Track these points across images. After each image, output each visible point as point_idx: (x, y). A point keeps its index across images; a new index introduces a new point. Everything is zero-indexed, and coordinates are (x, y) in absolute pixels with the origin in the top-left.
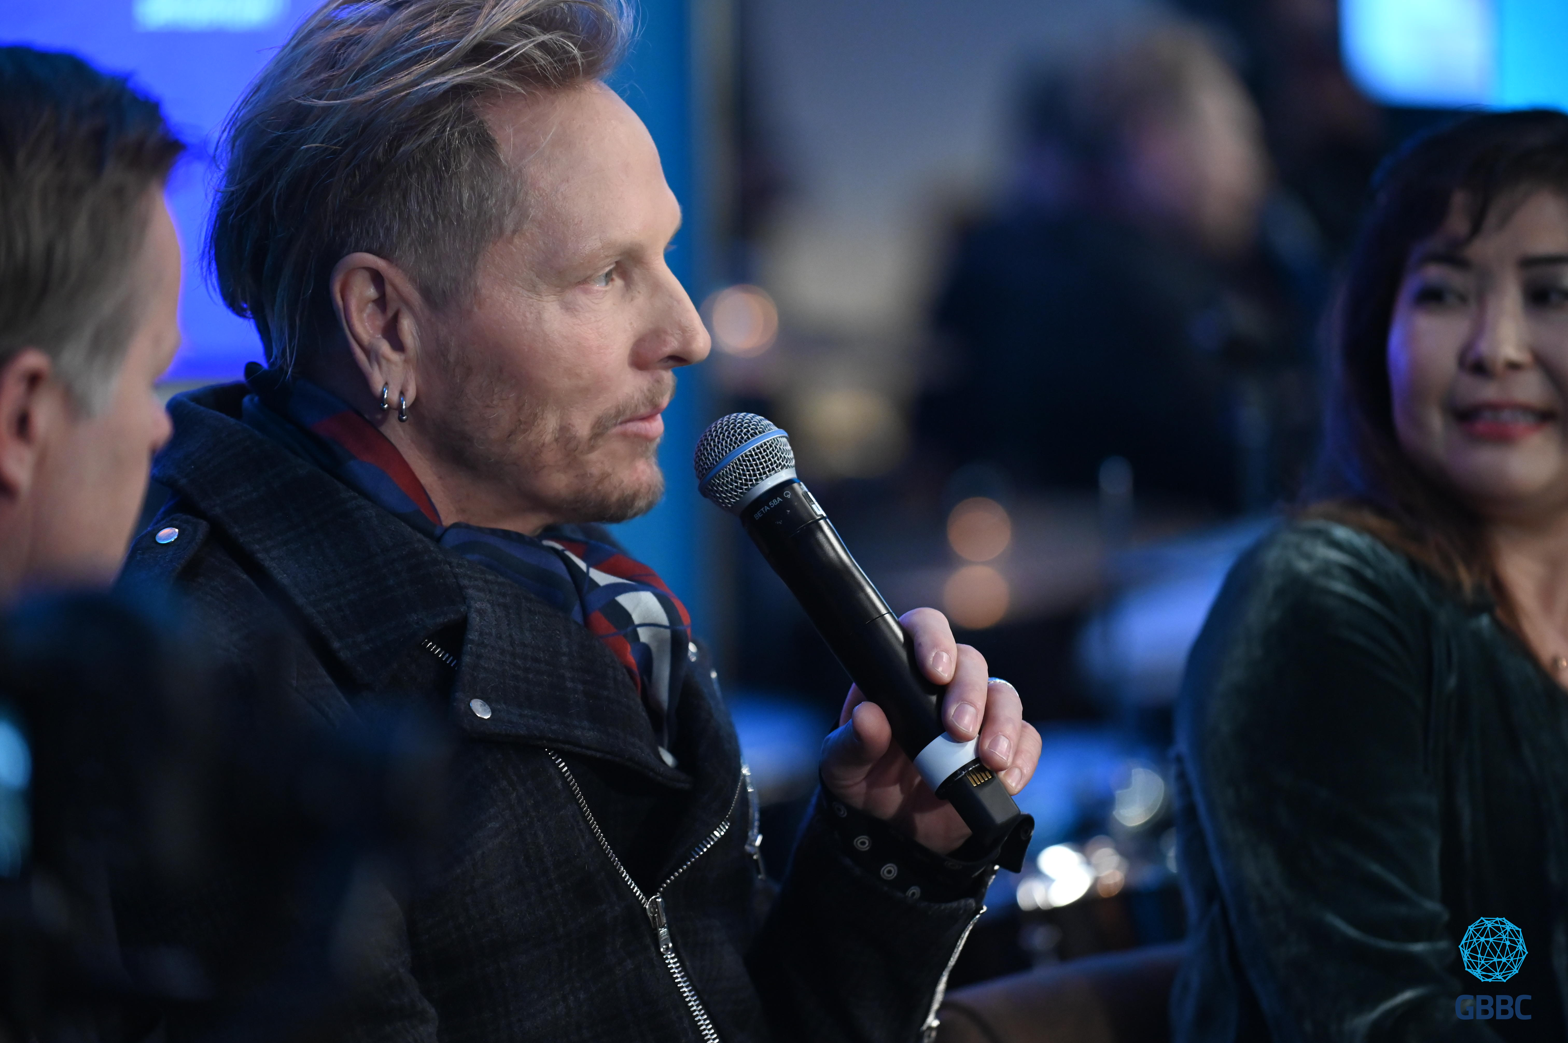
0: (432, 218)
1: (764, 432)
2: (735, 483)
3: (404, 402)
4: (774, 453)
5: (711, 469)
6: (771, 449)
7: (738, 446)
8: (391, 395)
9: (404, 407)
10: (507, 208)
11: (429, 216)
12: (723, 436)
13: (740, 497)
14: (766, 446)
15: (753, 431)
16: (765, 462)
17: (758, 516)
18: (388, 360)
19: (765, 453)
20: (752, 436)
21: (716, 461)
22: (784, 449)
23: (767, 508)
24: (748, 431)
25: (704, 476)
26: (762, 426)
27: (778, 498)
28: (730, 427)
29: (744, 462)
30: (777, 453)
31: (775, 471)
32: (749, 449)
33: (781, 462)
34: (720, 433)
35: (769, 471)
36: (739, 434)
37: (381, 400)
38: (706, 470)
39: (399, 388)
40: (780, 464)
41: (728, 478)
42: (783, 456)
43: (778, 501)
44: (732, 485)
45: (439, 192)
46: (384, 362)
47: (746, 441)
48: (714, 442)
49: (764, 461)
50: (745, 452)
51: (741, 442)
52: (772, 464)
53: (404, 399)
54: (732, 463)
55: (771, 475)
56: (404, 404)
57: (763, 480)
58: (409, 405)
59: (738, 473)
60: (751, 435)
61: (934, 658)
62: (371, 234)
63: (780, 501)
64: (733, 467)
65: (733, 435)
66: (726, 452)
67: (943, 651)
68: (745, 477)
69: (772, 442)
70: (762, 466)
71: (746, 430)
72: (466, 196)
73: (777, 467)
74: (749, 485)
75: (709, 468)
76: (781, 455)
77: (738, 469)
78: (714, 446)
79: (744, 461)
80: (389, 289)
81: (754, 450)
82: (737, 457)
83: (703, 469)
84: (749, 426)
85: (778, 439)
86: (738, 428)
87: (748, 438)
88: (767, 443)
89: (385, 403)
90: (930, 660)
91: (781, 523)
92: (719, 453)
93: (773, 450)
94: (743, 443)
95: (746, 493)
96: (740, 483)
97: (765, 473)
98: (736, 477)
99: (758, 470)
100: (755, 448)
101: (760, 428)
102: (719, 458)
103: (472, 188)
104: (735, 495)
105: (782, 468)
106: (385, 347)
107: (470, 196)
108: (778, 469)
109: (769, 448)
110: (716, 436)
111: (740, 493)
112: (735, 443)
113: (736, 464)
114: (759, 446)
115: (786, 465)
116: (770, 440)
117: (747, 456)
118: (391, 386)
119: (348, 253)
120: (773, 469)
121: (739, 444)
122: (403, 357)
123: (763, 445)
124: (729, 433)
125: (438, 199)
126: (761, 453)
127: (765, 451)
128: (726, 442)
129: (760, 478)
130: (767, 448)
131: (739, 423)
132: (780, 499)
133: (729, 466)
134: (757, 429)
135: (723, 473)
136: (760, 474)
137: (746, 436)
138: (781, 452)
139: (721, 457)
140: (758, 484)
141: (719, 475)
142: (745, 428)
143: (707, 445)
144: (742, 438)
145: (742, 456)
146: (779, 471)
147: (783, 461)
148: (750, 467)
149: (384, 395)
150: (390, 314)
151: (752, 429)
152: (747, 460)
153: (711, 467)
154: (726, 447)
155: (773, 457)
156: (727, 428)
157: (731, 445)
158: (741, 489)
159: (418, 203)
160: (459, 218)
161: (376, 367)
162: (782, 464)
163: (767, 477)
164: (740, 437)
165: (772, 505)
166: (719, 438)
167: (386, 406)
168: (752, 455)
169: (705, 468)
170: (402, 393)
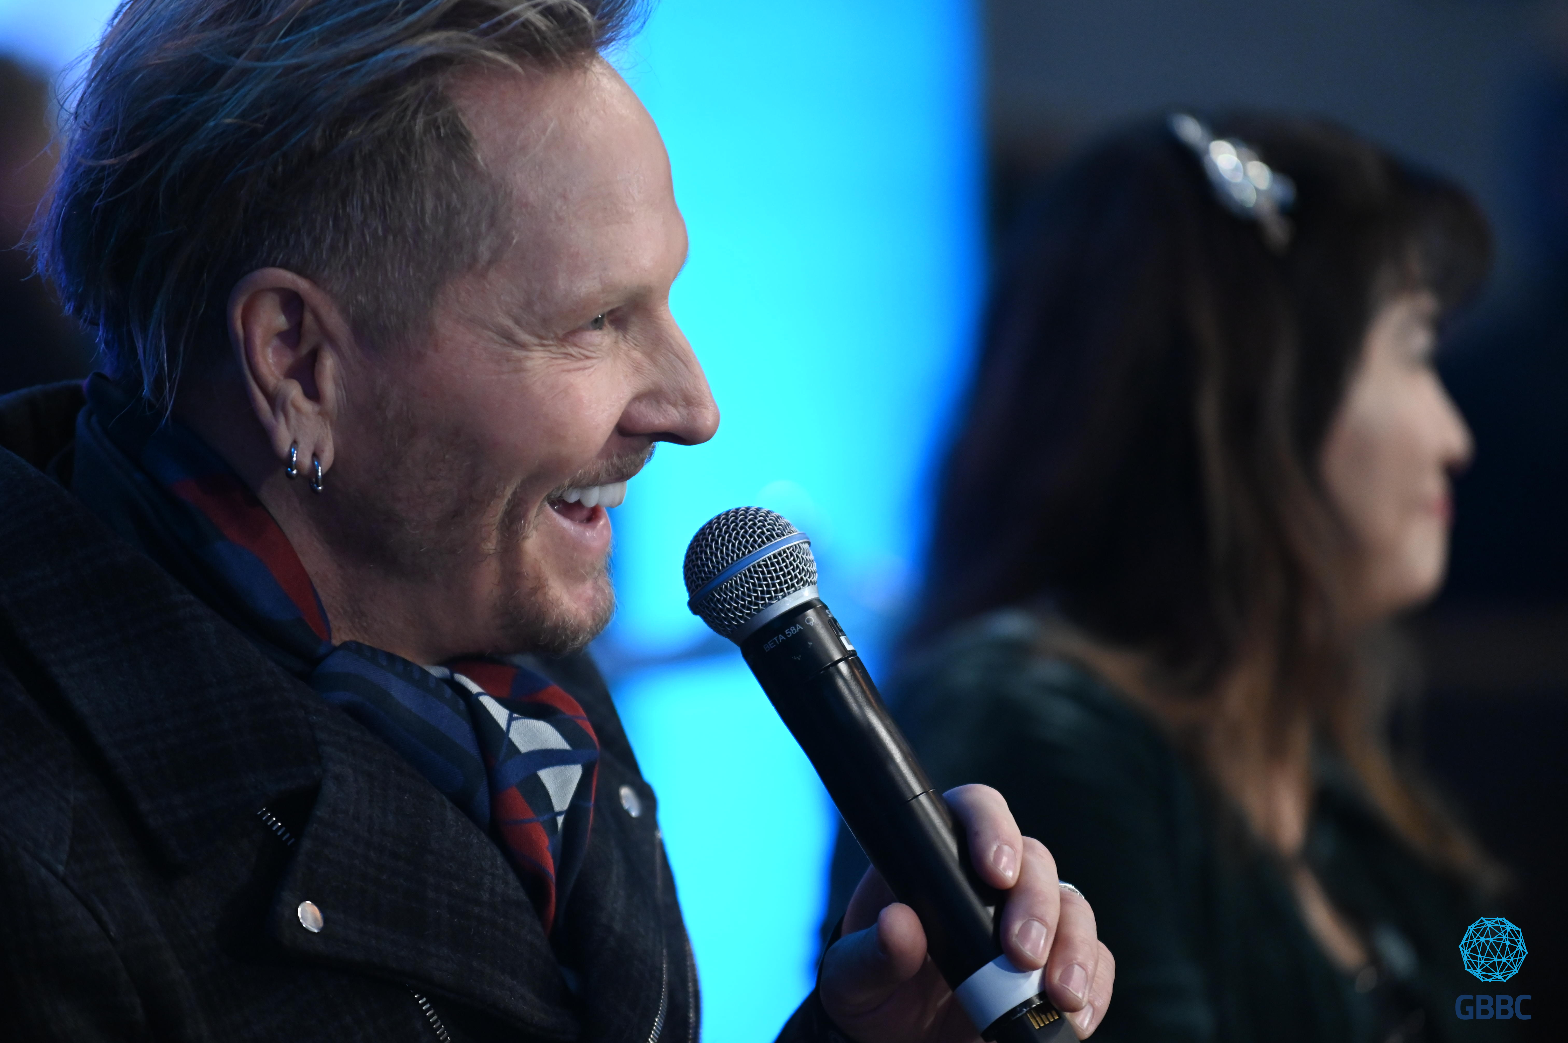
0: (380, 232)
1: (784, 535)
2: (742, 601)
3: (320, 468)
4: (795, 564)
5: (710, 580)
6: (792, 558)
7: (750, 552)
8: (301, 457)
9: (320, 474)
10: (483, 227)
11: (376, 229)
12: (728, 536)
13: (745, 620)
14: (785, 555)
15: (769, 533)
16: (784, 575)
17: (769, 646)
18: (298, 410)
19: (784, 564)
20: (768, 539)
21: (718, 570)
22: (807, 560)
23: (781, 637)
24: (763, 533)
25: (699, 588)
26: (780, 527)
27: (797, 625)
28: (739, 526)
29: (755, 574)
30: (799, 564)
31: (796, 588)
32: (764, 557)
33: (804, 577)
34: (726, 533)
35: (788, 588)
36: (751, 536)
37: (288, 462)
38: (703, 579)
39: (312, 448)
40: (802, 579)
41: (732, 593)
42: (805, 568)
43: (798, 629)
44: (737, 603)
45: (393, 198)
46: (292, 412)
47: (760, 546)
48: (717, 543)
49: (782, 575)
50: (758, 561)
51: (753, 546)
52: (791, 579)
53: (319, 464)
54: (740, 574)
55: (789, 593)
56: (320, 470)
57: (779, 600)
58: (324, 472)
59: (747, 587)
60: (767, 537)
61: (996, 852)
62: (292, 242)
63: (800, 629)
64: (741, 579)
65: (743, 537)
66: (732, 558)
67: (1006, 844)
68: (755, 595)
69: (793, 550)
70: (778, 581)
71: (760, 530)
72: (429, 205)
73: (798, 583)
74: (760, 605)
75: (707, 578)
76: (804, 566)
77: (747, 583)
78: (717, 549)
79: (756, 572)
80: (308, 318)
81: (770, 559)
82: (747, 567)
83: (698, 579)
84: (764, 526)
85: (801, 545)
86: (750, 528)
87: (763, 542)
88: (787, 550)
89: (294, 467)
90: (991, 855)
91: (799, 659)
92: (723, 559)
93: (794, 560)
94: (756, 549)
95: (754, 614)
96: (748, 601)
97: (782, 590)
98: (743, 593)
99: (774, 585)
100: (772, 556)
101: (778, 529)
102: (723, 565)
103: (438, 196)
104: (739, 616)
105: (803, 585)
106: (294, 391)
107: (436, 207)
108: (800, 587)
109: (790, 557)
110: (719, 536)
111: (747, 614)
112: (746, 547)
113: (745, 575)
114: (777, 554)
115: (809, 580)
116: (791, 547)
117: (760, 566)
118: (301, 445)
119: (258, 267)
120: (793, 585)
121: (751, 549)
122: (317, 408)
123: (782, 553)
124: (738, 533)
125: (390, 207)
126: (778, 563)
127: (784, 561)
128: (733, 545)
129: (775, 597)
130: (787, 556)
131: (750, 520)
132: (800, 627)
133: (736, 577)
134: (774, 530)
135: (726, 587)
136: (776, 592)
137: (760, 540)
138: (803, 564)
139: (725, 565)
140: (772, 604)
141: (721, 589)
142: (758, 528)
143: (706, 547)
144: (755, 541)
145: (754, 566)
146: (800, 589)
147: (805, 576)
148: (764, 581)
149: (293, 457)
150: (304, 350)
151: (768, 530)
152: (761, 571)
153: (711, 578)
154: (733, 552)
155: (794, 570)
156: (734, 526)
157: (739, 549)
158: (749, 609)
159: (362, 209)
160: (418, 232)
161: (282, 419)
162: (805, 579)
163: (783, 597)
164: (752, 539)
165: (789, 634)
166: (723, 539)
167: (295, 472)
168: (766, 566)
169: (702, 578)
170: (315, 456)
